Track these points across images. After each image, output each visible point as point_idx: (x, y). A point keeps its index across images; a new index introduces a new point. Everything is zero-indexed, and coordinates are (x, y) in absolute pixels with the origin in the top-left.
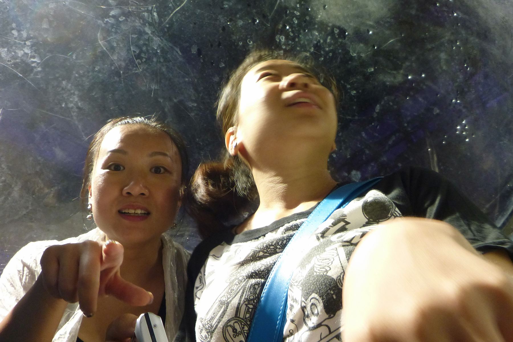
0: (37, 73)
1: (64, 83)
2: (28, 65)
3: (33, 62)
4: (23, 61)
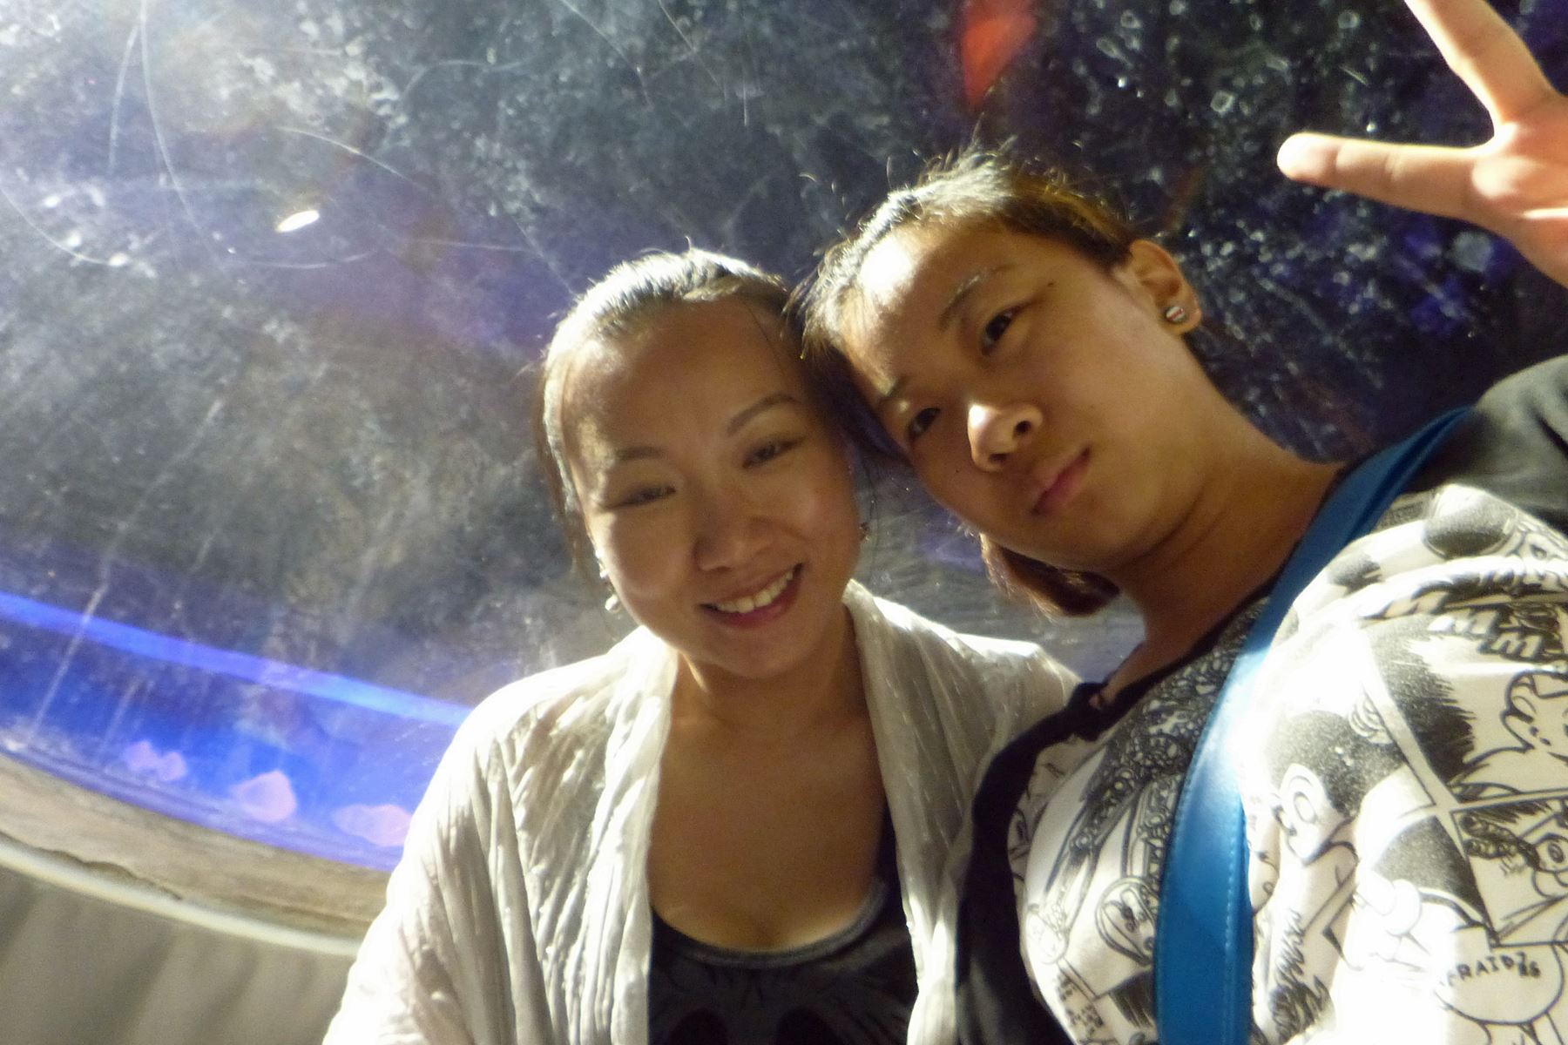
0: (398, 134)
1: (480, 143)
2: (369, 116)
3: (380, 104)
4: (350, 108)
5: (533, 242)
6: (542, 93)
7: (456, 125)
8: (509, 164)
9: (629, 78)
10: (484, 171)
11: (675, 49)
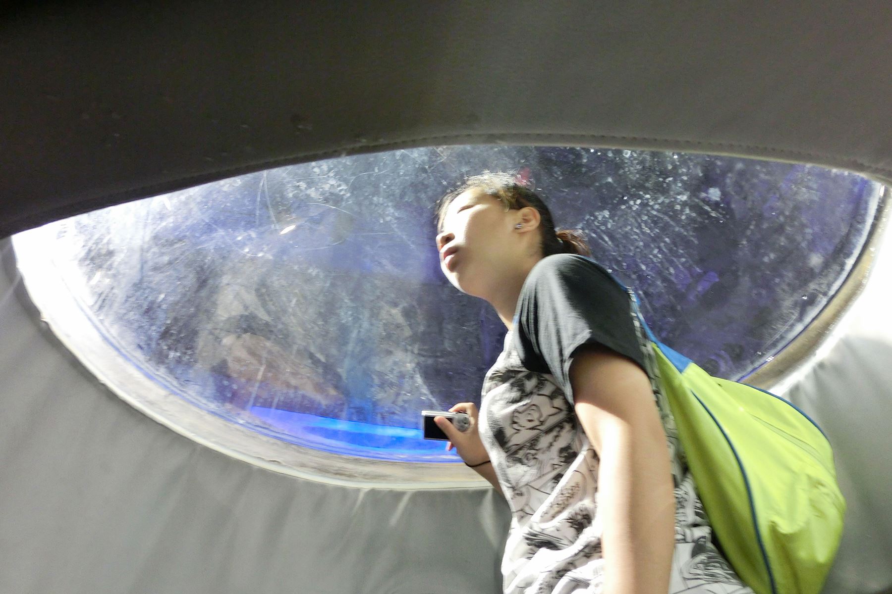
0: (347, 200)
1: (375, 199)
2: (337, 195)
3: (341, 190)
4: (332, 194)
5: (396, 230)
6: (395, 179)
7: (366, 194)
8: (386, 205)
9: (424, 171)
10: (377, 208)
11: (438, 158)
